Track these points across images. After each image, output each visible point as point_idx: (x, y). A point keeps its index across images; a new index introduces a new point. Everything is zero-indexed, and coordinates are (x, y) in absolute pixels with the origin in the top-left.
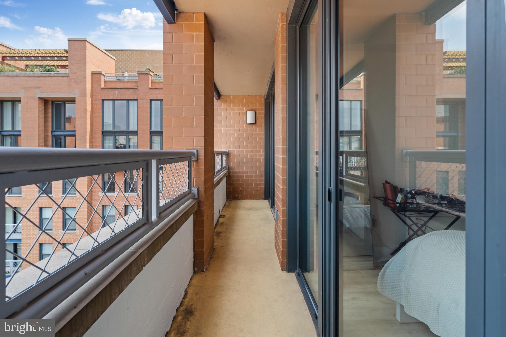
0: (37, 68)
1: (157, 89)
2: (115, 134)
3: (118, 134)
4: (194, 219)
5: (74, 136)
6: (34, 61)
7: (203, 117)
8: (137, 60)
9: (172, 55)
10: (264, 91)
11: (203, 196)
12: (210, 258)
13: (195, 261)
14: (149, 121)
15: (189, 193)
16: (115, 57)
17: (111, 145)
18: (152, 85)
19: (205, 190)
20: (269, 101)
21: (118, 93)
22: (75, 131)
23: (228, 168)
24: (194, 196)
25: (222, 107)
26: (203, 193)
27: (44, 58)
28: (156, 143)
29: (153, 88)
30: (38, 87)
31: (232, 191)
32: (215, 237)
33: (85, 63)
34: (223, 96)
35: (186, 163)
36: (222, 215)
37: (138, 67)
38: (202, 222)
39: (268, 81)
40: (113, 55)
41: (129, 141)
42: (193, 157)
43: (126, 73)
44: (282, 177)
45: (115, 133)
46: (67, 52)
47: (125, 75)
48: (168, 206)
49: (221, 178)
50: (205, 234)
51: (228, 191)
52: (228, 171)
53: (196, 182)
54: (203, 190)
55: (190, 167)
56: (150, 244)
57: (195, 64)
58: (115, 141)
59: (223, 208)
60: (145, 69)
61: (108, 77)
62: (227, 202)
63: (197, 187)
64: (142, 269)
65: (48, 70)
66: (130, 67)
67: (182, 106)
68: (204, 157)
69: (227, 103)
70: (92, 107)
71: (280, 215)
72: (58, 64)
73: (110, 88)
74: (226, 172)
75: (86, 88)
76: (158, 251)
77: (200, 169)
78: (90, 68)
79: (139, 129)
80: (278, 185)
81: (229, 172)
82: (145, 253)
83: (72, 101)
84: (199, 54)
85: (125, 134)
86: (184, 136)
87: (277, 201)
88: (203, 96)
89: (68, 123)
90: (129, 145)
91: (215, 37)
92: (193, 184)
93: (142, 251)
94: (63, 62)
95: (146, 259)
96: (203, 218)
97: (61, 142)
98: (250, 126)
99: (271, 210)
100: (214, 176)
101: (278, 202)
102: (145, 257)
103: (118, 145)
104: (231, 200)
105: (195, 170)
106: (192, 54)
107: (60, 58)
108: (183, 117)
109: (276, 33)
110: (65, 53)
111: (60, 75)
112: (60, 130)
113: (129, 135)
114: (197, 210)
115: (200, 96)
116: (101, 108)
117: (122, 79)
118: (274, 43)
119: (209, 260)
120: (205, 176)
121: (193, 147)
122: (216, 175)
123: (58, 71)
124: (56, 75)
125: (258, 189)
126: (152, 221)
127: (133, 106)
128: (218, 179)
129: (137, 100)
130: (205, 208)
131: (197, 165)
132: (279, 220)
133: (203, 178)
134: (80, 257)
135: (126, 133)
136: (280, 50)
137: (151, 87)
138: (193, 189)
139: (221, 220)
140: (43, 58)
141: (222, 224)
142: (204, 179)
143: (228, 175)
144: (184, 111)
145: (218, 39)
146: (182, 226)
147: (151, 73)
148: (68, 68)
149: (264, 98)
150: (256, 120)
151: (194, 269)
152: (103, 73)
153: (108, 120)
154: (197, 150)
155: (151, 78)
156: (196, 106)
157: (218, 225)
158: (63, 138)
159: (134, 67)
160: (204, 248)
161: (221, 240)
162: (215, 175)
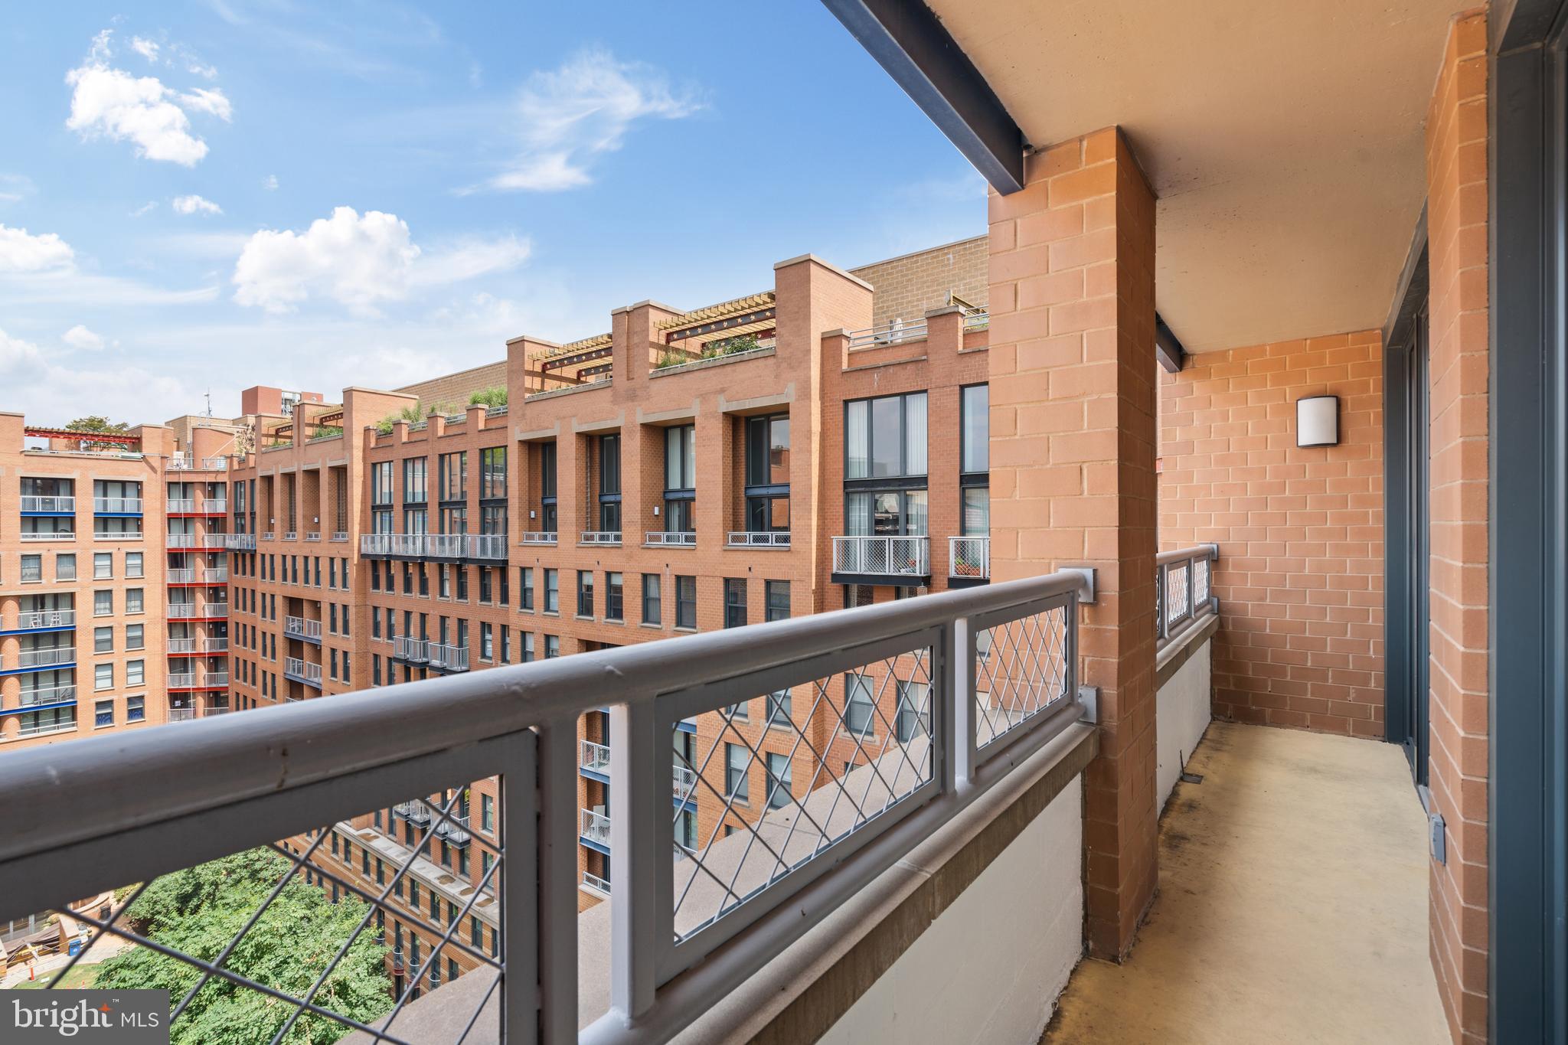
0: (720, 346)
1: (980, 351)
2: (873, 489)
3: (879, 489)
4: (1084, 786)
5: (787, 496)
6: (715, 333)
7: (1115, 463)
8: (925, 279)
9: (1016, 285)
10: (1385, 310)
11: (1116, 718)
12: (1143, 921)
13: (1090, 919)
14: (958, 448)
15: (1069, 705)
16: (873, 284)
17: (864, 516)
18: (964, 344)
19: (1124, 700)
20: (1408, 349)
21: (880, 380)
22: (788, 485)
23: (1218, 607)
24: (1085, 714)
25: (1194, 396)
26: (1116, 707)
27: (732, 322)
28: (977, 507)
29: (966, 351)
30: (722, 391)
31: (1232, 688)
32: (1163, 851)
33: (807, 317)
34: (1195, 357)
35: (1058, 614)
36: (1191, 772)
37: (928, 298)
38: (1113, 801)
39: (1402, 275)
40: (868, 281)
41: (907, 504)
42: (1080, 592)
43: (899, 320)
44: (1462, 692)
45: (873, 486)
46: (772, 296)
47: (897, 328)
48: (1001, 747)
49: (1187, 647)
50: (1121, 843)
51: (1216, 688)
52: (1216, 617)
53: (1090, 669)
54: (1116, 699)
55: (1071, 622)
56: (951, 860)
57: (1085, 298)
58: (874, 505)
59: (1197, 748)
60: (945, 299)
61: (857, 342)
62: (1212, 726)
63: (1093, 687)
64: (929, 924)
65: (738, 345)
66: (909, 302)
67: (1044, 435)
68: (1117, 594)
69: (1213, 378)
70: (823, 424)
71: (1455, 844)
72: (755, 330)
73: (861, 370)
74: (1209, 619)
75: (810, 378)
76: (971, 880)
77: (1106, 630)
78: (819, 325)
79: (931, 471)
80: (1445, 716)
81: (1222, 623)
82: (936, 882)
83: (782, 412)
84: (1099, 263)
85: (897, 488)
86: (1051, 525)
87: (1442, 781)
88: (1113, 396)
89: (775, 463)
90: (907, 515)
91: (1160, 184)
92: (1080, 673)
93: (929, 876)
94: (766, 322)
95: (938, 901)
96: (1117, 789)
97: (762, 511)
98: (1316, 456)
99: (1418, 792)
100: (1159, 643)
101: (1445, 787)
102: (936, 894)
103: (879, 515)
104: (1232, 720)
105: (1088, 631)
106: (1078, 268)
107: (760, 316)
108: (1048, 466)
109: (1434, 95)
110: (769, 300)
111: (760, 354)
112: (762, 483)
113: (905, 491)
114: (1093, 760)
115: (1105, 396)
116: (841, 425)
117: (888, 339)
118: (1426, 132)
119: (1138, 928)
120: (1121, 653)
121: (1082, 559)
122: (1166, 635)
123: (757, 347)
124: (753, 356)
125: (1352, 695)
126: (955, 791)
127: (918, 408)
128: (1173, 650)
129: (925, 391)
130: (1121, 756)
131: (1096, 617)
132: (1448, 860)
133: (1116, 660)
134: (793, 871)
135: (900, 485)
136: (1453, 167)
137: (964, 348)
138: (1080, 691)
139: (1188, 791)
140: (731, 324)
141: (1191, 806)
142: (1119, 663)
143: (1217, 632)
144: (1051, 450)
145: (1170, 186)
146: (1042, 809)
147: (962, 309)
148: (774, 336)
149: (1384, 340)
150: (1344, 428)
151: (1083, 941)
152: (846, 333)
153: (858, 450)
154: (1095, 571)
155: (962, 324)
156: (1091, 431)
157: (1176, 807)
158: (766, 501)
159: (918, 300)
160: (1118, 887)
161: (1186, 865)
162: (1162, 636)
